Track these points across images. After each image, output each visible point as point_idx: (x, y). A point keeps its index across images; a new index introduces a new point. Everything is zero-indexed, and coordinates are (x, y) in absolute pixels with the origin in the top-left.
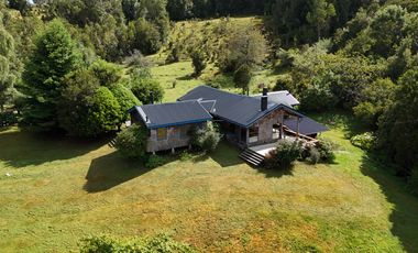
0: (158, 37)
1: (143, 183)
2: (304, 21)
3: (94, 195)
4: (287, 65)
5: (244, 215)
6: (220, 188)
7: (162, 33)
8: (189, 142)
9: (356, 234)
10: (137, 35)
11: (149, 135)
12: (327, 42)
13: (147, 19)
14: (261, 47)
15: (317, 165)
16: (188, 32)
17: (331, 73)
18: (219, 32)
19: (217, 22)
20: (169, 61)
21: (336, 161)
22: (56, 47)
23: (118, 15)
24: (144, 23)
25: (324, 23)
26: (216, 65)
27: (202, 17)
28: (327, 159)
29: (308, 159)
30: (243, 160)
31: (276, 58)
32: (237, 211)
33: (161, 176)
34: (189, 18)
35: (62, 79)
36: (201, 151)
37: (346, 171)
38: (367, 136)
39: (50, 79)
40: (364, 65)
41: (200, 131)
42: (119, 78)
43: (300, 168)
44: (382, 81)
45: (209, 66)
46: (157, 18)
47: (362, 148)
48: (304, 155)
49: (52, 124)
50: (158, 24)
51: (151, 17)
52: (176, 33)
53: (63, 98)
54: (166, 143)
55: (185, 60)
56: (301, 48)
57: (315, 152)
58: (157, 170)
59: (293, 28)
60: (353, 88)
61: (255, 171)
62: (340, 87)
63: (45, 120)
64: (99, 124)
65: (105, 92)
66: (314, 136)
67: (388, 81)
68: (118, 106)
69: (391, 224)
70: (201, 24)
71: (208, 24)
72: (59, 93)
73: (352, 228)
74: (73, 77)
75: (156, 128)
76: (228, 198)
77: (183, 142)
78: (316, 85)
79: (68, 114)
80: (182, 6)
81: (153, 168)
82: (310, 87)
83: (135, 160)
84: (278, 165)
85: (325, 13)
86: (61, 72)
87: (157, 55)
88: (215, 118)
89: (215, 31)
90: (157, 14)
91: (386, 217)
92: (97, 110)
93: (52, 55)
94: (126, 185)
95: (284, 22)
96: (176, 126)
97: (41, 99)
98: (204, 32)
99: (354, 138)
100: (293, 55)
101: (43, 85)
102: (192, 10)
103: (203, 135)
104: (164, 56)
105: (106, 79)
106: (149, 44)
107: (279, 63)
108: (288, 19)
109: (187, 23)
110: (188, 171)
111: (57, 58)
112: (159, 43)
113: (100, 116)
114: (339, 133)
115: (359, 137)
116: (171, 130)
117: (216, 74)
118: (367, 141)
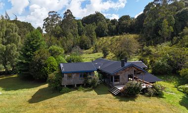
0: (90, 43)
1: (55, 100)
2: (158, 35)
3: (31, 104)
4: (149, 53)
6: (92, 105)
7: (92, 41)
8: (85, 82)
10: (81, 41)
11: (64, 77)
12: (169, 43)
13: (86, 35)
14: (135, 46)
15: (152, 98)
16: (105, 41)
17: (168, 55)
19: (118, 37)
20: (94, 52)
21: (164, 96)
23: (76, 35)
24: (84, 37)
26: (114, 54)
27: (112, 35)
28: (158, 94)
29: (147, 94)
30: (110, 92)
31: (144, 51)
33: (66, 98)
34: (106, 36)
35: (34, 53)
36: (90, 87)
37: (169, 102)
38: (187, 86)
39: (29, 53)
42: (60, 53)
43: (141, 100)
46: (91, 35)
48: (144, 92)
49: (27, 72)
50: (91, 37)
51: (88, 34)
52: (99, 41)
53: (33, 61)
54: (72, 82)
55: (100, 52)
56: (155, 46)
57: (151, 91)
58: (65, 94)
59: (153, 38)
60: (180, 63)
61: (115, 97)
62: (173, 62)
63: (25, 71)
64: (46, 72)
65: (52, 59)
66: (153, 83)
68: (57, 65)
70: (111, 38)
71: (114, 38)
74: (39, 52)
75: (67, 73)
77: (81, 81)
78: (158, 61)
79: (33, 67)
80: (103, 31)
81: (63, 93)
82: (157, 61)
83: (57, 89)
84: (129, 94)
85: (168, 30)
86: (34, 50)
87: (89, 50)
88: (98, 70)
89: (117, 40)
90: (91, 33)
92: (46, 66)
93: (31, 43)
94: (47, 101)
95: (149, 36)
97: (24, 61)
98: (111, 41)
99: (179, 87)
100: (151, 49)
101: (26, 55)
102: (108, 33)
103: (91, 78)
104: (92, 50)
105: (54, 54)
106: (86, 46)
107: (145, 53)
108: (151, 35)
109: (105, 38)
110: (79, 95)
111: (34, 44)
112: (90, 45)
113: (48, 69)
114: (172, 85)
115: (182, 86)
116: (75, 74)
117: (113, 57)
118: (186, 89)
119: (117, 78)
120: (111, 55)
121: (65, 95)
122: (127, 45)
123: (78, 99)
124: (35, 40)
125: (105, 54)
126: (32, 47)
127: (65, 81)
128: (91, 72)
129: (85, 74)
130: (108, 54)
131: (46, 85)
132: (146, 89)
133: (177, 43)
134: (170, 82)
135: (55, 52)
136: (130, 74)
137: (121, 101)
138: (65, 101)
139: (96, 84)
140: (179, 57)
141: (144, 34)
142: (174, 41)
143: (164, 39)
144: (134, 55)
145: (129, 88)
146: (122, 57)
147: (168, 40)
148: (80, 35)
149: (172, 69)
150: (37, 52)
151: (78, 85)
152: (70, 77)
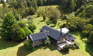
0: (35, 11)
2: (69, 7)
4: (65, 18)
10: (30, 11)
11: (33, 43)
12: (74, 13)
13: (32, 7)
15: (75, 50)
16: (42, 9)
17: (76, 22)
18: (49, 9)
19: (48, 7)
20: (38, 17)
21: (79, 48)
22: (10, 19)
23: (26, 5)
24: (32, 8)
25: (74, 8)
26: (49, 18)
27: (45, 5)
29: (73, 48)
30: (56, 49)
34: (42, 6)
35: (11, 27)
36: (46, 46)
39: (8, 27)
40: (84, 20)
41: (45, 41)
42: (25, 25)
44: (89, 25)
45: (47, 18)
46: (35, 7)
47: (85, 42)
49: (9, 37)
50: (35, 8)
52: (39, 9)
54: (37, 44)
55: (41, 16)
56: (68, 14)
57: (74, 46)
58: (34, 52)
59: (66, 9)
61: (59, 52)
64: (20, 38)
65: (22, 29)
67: (90, 25)
68: (25, 33)
70: (45, 7)
71: (46, 7)
72: (11, 30)
74: (14, 26)
75: (34, 41)
77: (41, 43)
79: (13, 35)
80: (40, 3)
82: (71, 25)
86: (11, 25)
87: (35, 15)
89: (48, 9)
92: (20, 34)
93: (9, 21)
95: (64, 7)
96: (39, 40)
97: (6, 32)
98: (46, 9)
100: (66, 16)
102: (43, 4)
104: (36, 15)
106: (33, 13)
107: (63, 17)
110: (42, 52)
111: (10, 21)
113: (21, 36)
114: (79, 37)
115: (84, 39)
117: (49, 20)
118: (86, 41)
124: (11, 19)
125: (44, 19)
126: (9, 23)
135: (23, 25)
136: (64, 38)
137: (63, 54)
142: (77, 12)
143: (72, 10)
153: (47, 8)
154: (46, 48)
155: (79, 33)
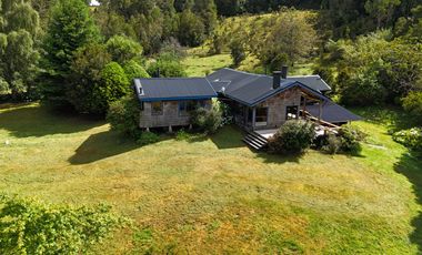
0: (203, 30)
1: (127, 159)
2: (363, 12)
3: (74, 167)
4: (338, 56)
5: (222, 199)
6: (206, 169)
7: (207, 26)
8: (190, 121)
9: (357, 234)
10: (180, 27)
11: (143, 109)
12: (387, 32)
13: (193, 12)
14: (308, 39)
15: (335, 156)
16: (236, 26)
18: (269, 25)
19: (268, 16)
20: (211, 54)
21: (362, 153)
22: (71, 20)
23: (169, 10)
24: (189, 15)
26: (258, 57)
27: (255, 12)
28: (350, 148)
29: (326, 148)
30: (245, 144)
31: (326, 51)
32: (215, 194)
33: (150, 154)
34: (240, 13)
35: (74, 53)
36: (202, 131)
37: (372, 165)
38: (414, 132)
39: (62, 52)
41: (201, 109)
43: (312, 161)
45: (249, 58)
46: (204, 11)
47: (405, 145)
48: (320, 144)
49: (61, 98)
50: (206, 18)
51: (197, 9)
53: (72, 72)
54: (161, 120)
55: (226, 52)
57: (336, 141)
59: (350, 20)
60: (407, 80)
61: (255, 155)
62: (390, 78)
63: (56, 94)
64: (104, 99)
65: (115, 67)
66: (340, 124)
68: (127, 82)
69: (412, 229)
70: (251, 19)
71: (259, 18)
73: (354, 227)
74: (84, 51)
75: (150, 101)
76: (210, 180)
77: (181, 118)
78: (357, 75)
79: (74, 87)
81: (144, 144)
82: (353, 76)
83: (130, 135)
84: (286, 149)
86: (73, 46)
87: (200, 48)
89: (265, 25)
90: (205, 7)
91: (407, 220)
92: (104, 85)
93: (66, 28)
94: (110, 160)
95: (341, 13)
96: (173, 103)
97: (52, 72)
99: (397, 134)
100: (343, 47)
101: (57, 58)
102: (245, 6)
103: (203, 113)
104: (207, 49)
105: (119, 55)
106: (193, 37)
107: (328, 56)
108: (345, 11)
109: (237, 19)
110: (179, 150)
111: (71, 31)
112: (203, 36)
113: (107, 91)
114: (382, 129)
115: (403, 132)
116: (169, 104)
117: (256, 66)
118: (412, 137)
119: (262, 113)
120: (250, 61)
121: (149, 148)
122: (287, 36)
123: (177, 158)
124: (74, 22)
125: (238, 59)
126: (67, 39)
127: (147, 119)
128: (205, 101)
129: (191, 105)
130: (243, 58)
131: (106, 127)
132: (325, 137)
133: (405, 31)
134: (378, 122)
135: (123, 52)
136: (290, 104)
138: (149, 161)
139: (216, 125)
140: (406, 65)
141: (331, 10)
142: (399, 28)
143: (376, 23)
144: (304, 60)
145: (288, 136)
146: (274, 65)
147: (385, 24)
148: (179, 10)
149: (386, 94)
150: (80, 50)
151: (176, 128)
152: (157, 109)
153: (260, 21)
154: (201, 140)
155: (388, 116)
